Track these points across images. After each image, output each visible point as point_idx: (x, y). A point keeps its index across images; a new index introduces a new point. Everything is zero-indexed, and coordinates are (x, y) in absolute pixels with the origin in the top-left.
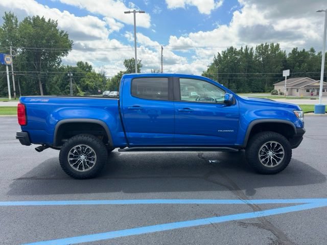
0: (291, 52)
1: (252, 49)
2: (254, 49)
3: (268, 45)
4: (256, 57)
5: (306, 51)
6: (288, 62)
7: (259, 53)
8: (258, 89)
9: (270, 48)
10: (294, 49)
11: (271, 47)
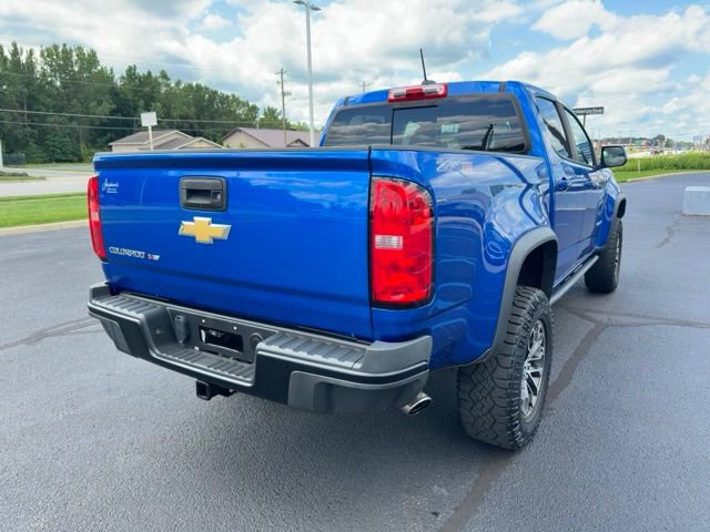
0: (125, 75)
1: (31, 53)
2: (37, 54)
3: (71, 51)
4: (44, 75)
5: (153, 75)
6: (122, 96)
7: (51, 66)
8: (64, 153)
9: (75, 58)
10: (130, 68)
11: (77, 55)
